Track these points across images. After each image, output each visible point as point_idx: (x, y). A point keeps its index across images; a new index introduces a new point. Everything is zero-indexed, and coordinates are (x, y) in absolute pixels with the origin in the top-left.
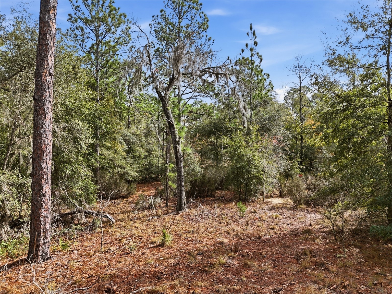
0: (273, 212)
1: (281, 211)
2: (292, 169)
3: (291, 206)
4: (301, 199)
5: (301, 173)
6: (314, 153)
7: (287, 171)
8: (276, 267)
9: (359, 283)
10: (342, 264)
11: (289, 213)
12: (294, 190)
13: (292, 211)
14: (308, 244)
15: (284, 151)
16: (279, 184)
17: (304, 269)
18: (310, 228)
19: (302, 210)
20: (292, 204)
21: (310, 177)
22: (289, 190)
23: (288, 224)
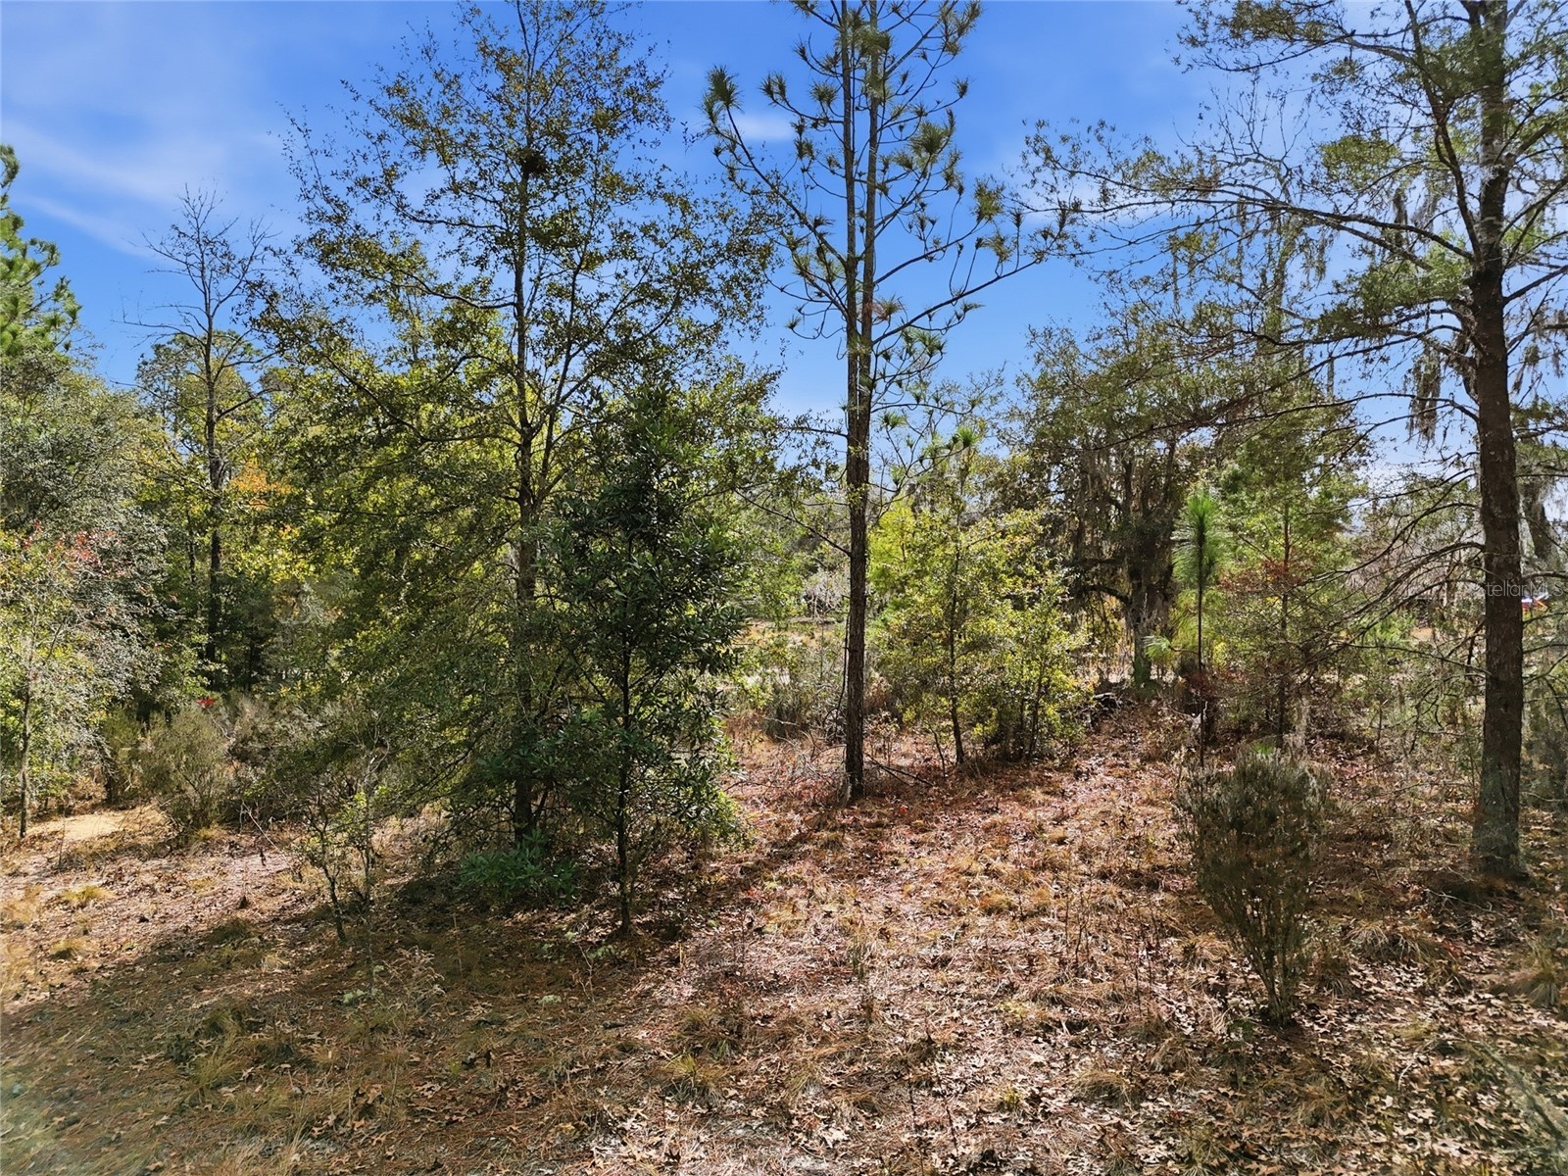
0: (67, 882)
1: (110, 868)
2: (168, 677)
3: (162, 838)
4: (206, 802)
5: (209, 694)
6: (266, 609)
7: (146, 688)
8: (70, 1124)
9: (417, 1079)
10: (362, 1025)
11: (147, 872)
12: (178, 766)
13: (164, 862)
14: (229, 983)
15: (131, 600)
16: (102, 751)
17: (208, 1093)
18: (243, 915)
19: (209, 846)
20: (167, 827)
21: (248, 708)
22: (148, 770)
23: (143, 920)
